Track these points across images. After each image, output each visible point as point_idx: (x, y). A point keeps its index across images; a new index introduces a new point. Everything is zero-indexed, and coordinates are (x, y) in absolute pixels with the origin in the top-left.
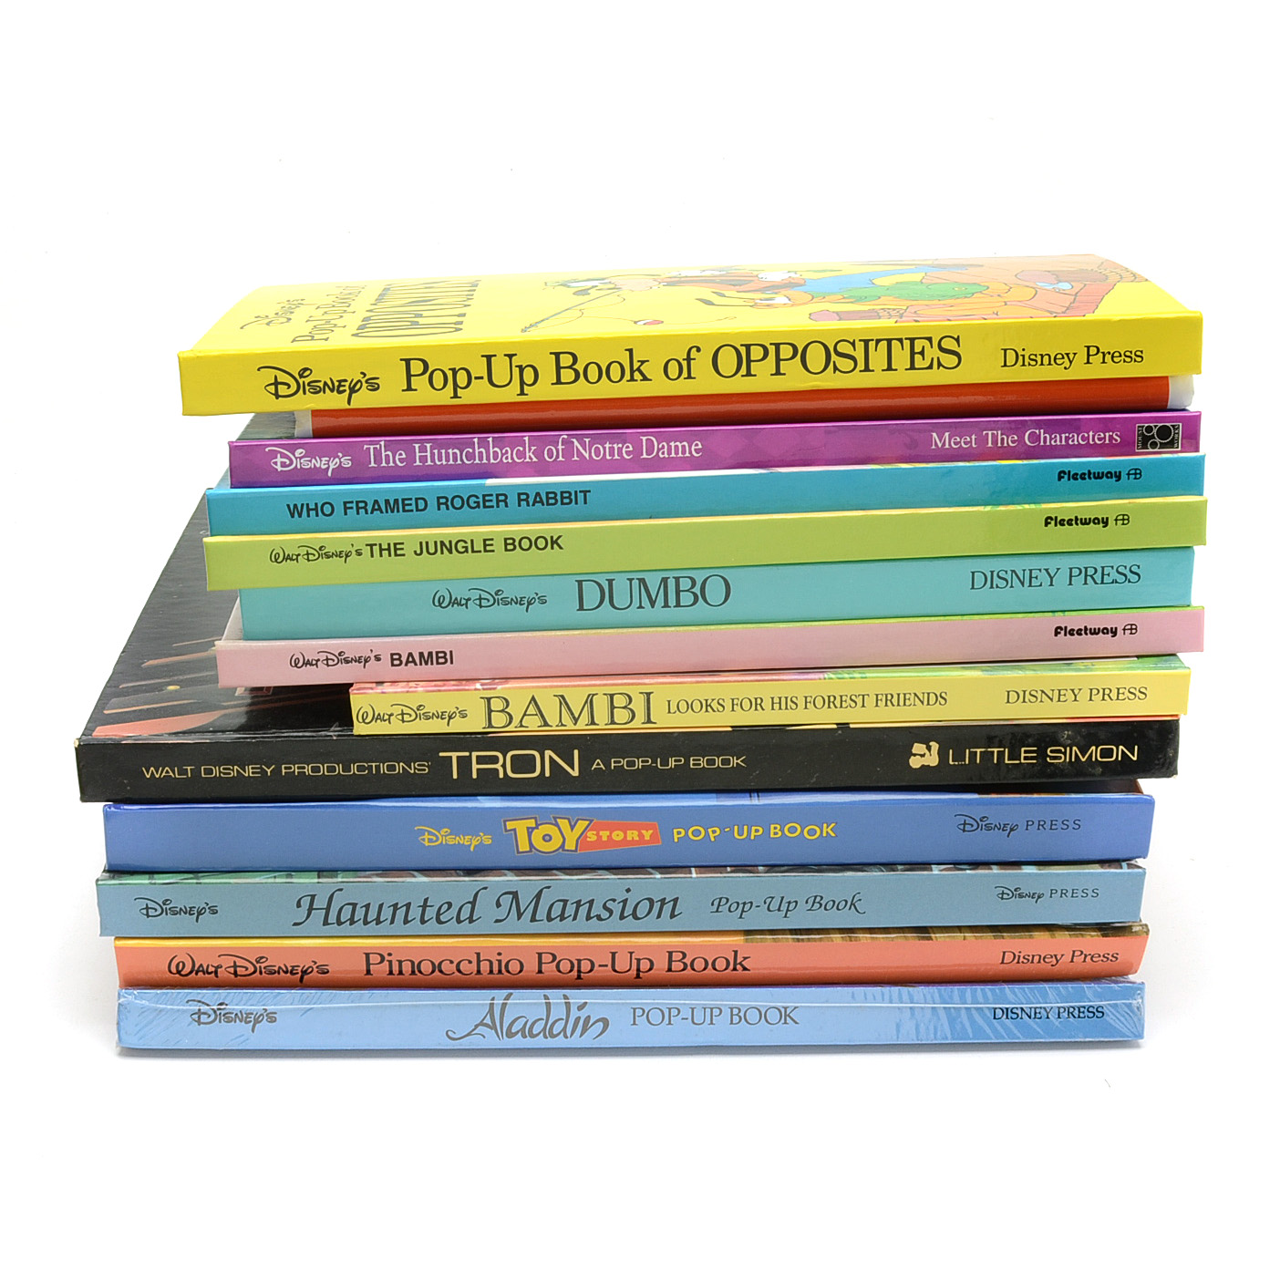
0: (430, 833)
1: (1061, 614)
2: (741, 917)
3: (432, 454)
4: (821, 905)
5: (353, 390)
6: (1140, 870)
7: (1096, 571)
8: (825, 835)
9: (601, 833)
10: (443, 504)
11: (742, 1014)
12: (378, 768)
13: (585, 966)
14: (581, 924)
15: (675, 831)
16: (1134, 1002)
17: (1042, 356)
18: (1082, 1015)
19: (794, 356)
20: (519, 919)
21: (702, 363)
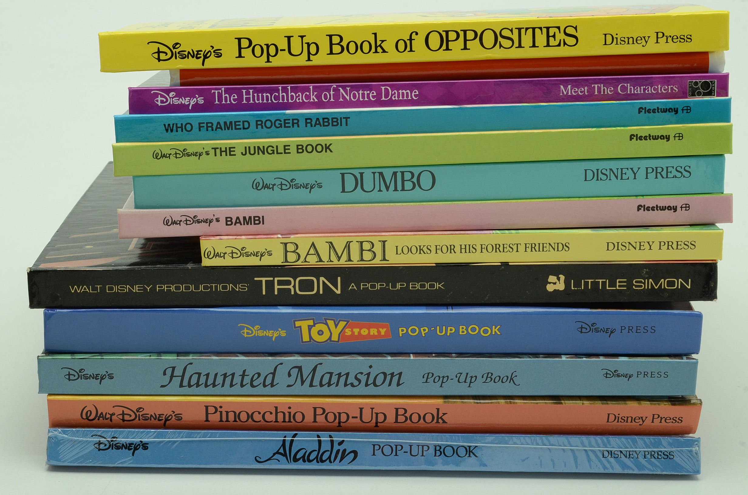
0: (248, 329)
1: (641, 197)
2: (441, 386)
3: (254, 96)
4: (492, 379)
5: (205, 57)
6: (695, 361)
7: (663, 170)
8: (494, 333)
9: (355, 330)
10: (259, 125)
11: (442, 450)
12: (216, 287)
13: (344, 418)
14: (341, 390)
15: (400, 329)
16: (693, 449)
17: (628, 38)
18: (659, 457)
19: (475, 38)
20: (302, 385)
21: (419, 42)
